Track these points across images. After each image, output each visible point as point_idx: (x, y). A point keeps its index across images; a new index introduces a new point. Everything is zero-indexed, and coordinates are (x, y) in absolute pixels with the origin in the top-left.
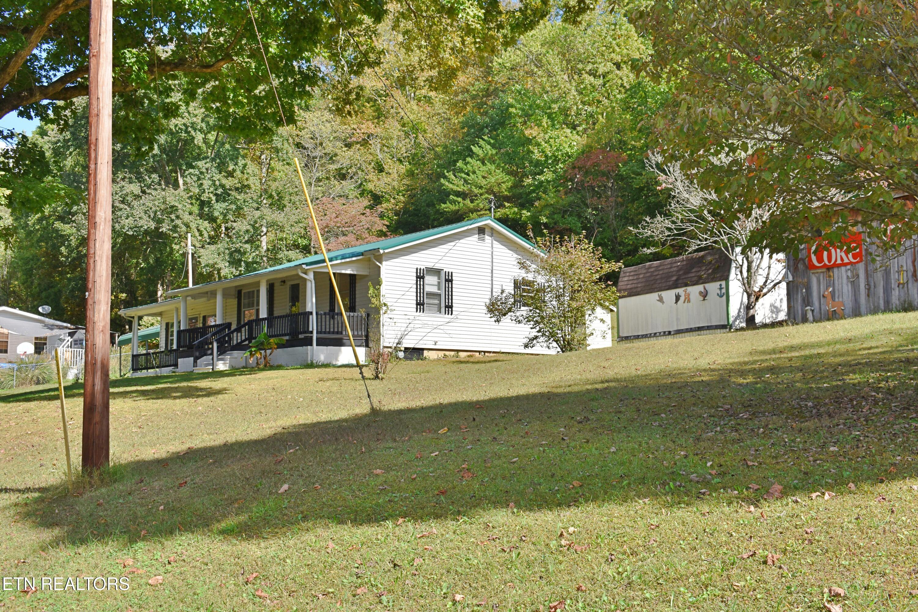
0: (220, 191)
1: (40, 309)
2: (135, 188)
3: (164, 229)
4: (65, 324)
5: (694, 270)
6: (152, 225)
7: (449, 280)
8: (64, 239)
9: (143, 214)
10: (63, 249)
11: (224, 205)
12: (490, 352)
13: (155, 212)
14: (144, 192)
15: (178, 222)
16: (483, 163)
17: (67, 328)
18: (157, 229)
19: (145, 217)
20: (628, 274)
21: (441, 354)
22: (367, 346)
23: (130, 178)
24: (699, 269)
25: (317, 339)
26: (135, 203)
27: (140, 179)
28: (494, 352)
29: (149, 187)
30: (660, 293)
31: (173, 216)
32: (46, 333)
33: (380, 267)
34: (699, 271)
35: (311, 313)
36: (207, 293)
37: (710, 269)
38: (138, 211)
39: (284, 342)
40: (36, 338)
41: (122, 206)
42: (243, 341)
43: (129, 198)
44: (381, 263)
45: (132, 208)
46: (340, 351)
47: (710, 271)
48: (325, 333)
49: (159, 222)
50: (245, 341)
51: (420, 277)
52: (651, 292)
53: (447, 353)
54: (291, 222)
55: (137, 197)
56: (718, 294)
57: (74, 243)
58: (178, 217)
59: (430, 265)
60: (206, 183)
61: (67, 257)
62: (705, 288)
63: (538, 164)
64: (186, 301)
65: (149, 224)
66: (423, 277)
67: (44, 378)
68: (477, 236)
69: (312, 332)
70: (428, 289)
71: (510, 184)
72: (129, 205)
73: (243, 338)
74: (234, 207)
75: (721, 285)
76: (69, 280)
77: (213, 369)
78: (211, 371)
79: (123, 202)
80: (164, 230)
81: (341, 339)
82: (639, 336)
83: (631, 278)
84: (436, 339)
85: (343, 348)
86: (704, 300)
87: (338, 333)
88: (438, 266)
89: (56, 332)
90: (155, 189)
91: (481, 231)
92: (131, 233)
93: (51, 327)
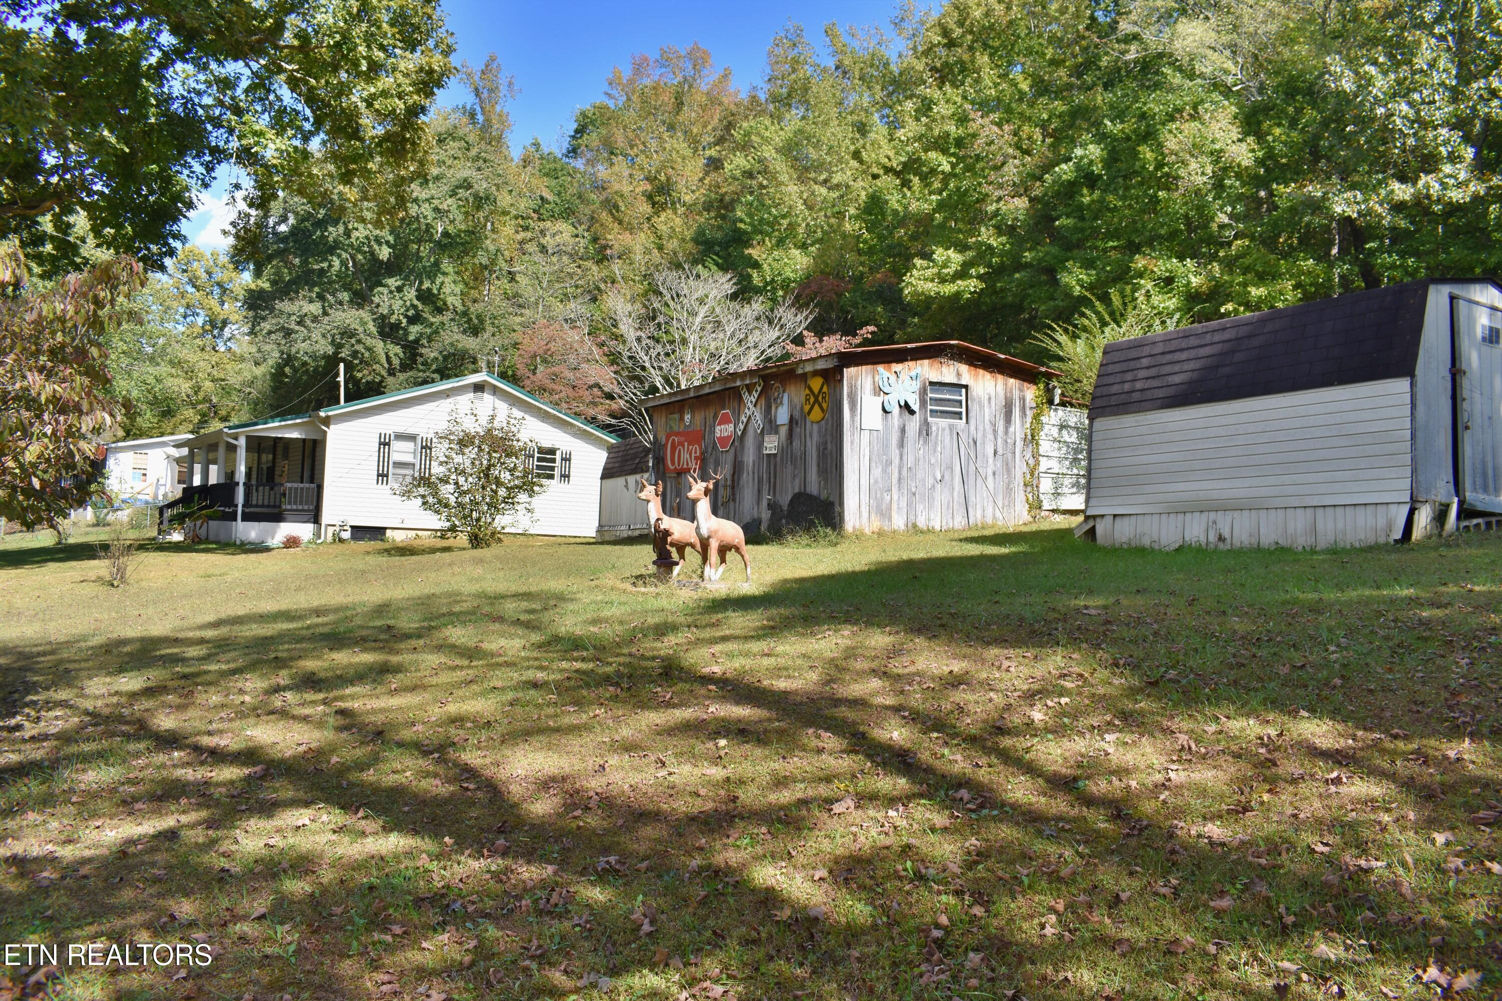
7: (427, 447)
15: (359, 347)
21: (413, 533)
22: (316, 522)
25: (243, 513)
33: (326, 432)
38: (316, 335)
41: (299, 327)
43: (307, 320)
44: (327, 427)
46: (276, 527)
48: (255, 506)
51: (384, 444)
53: (420, 533)
55: (316, 318)
58: (359, 341)
59: (401, 430)
65: (324, 348)
66: (388, 444)
68: (472, 394)
69: (236, 505)
70: (396, 457)
72: (305, 327)
81: (280, 514)
84: (404, 517)
85: (280, 524)
87: (274, 506)
88: (411, 431)
91: (479, 388)
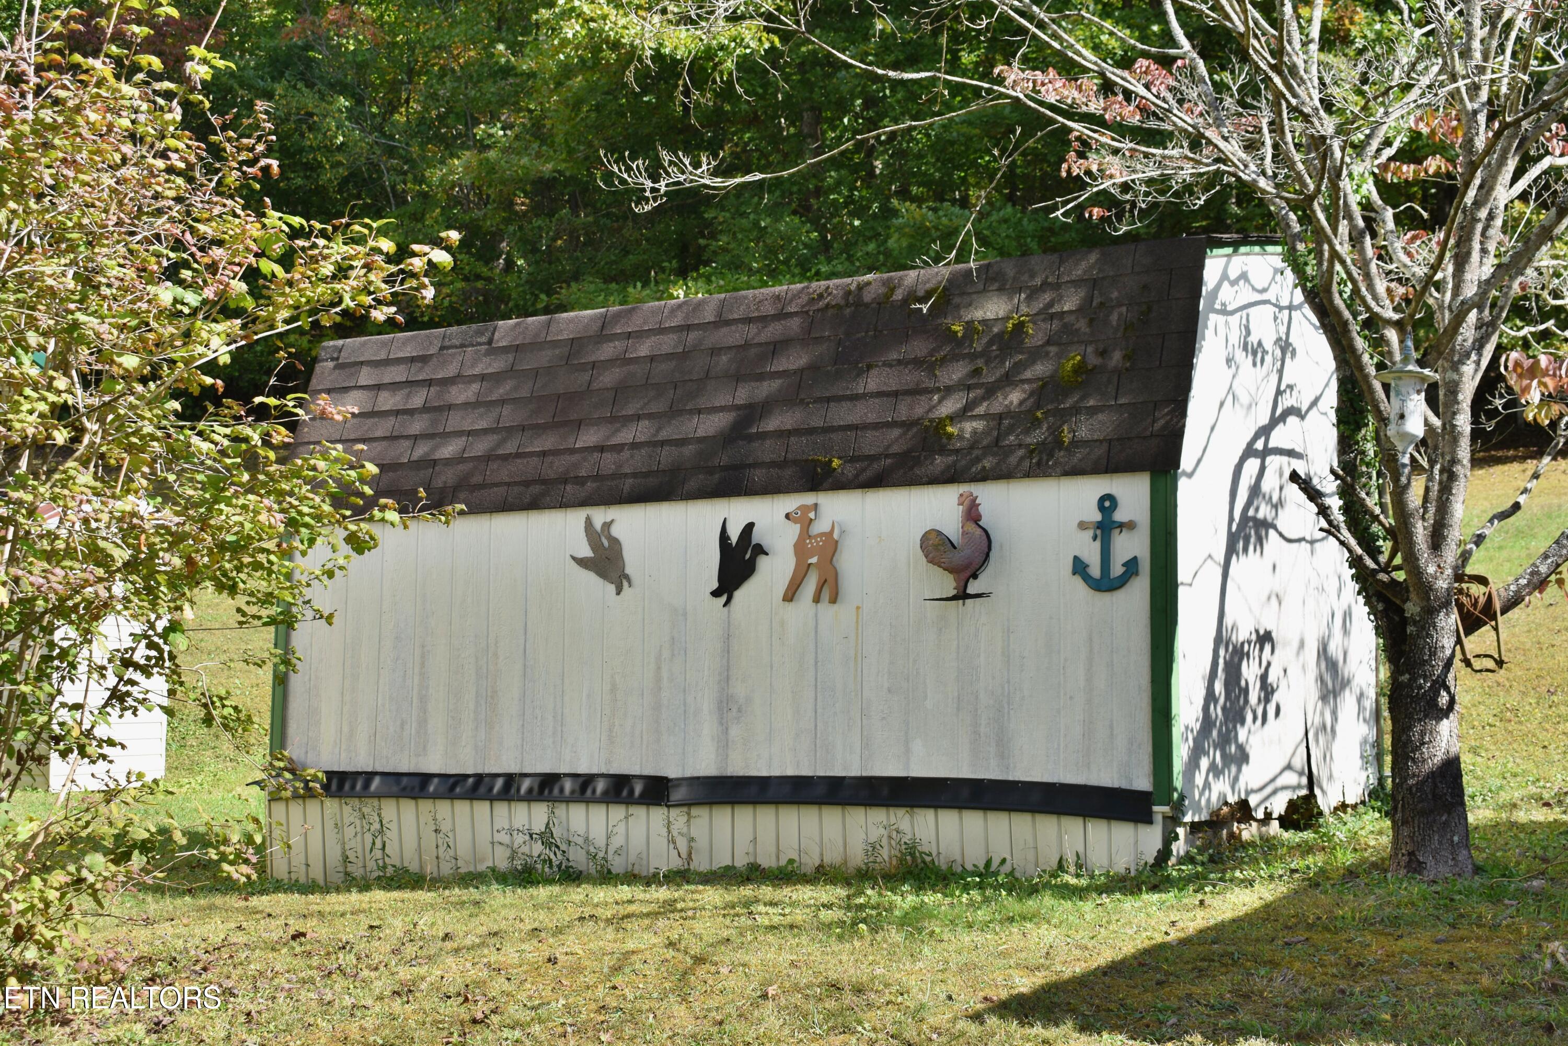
5: (873, 382)
20: (366, 377)
24: (910, 378)
30: (599, 516)
34: (916, 392)
37: (1008, 381)
47: (1015, 397)
52: (534, 505)
56: (1079, 567)
62: (972, 514)
75: (1107, 504)
82: (425, 778)
83: (387, 401)
86: (962, 595)
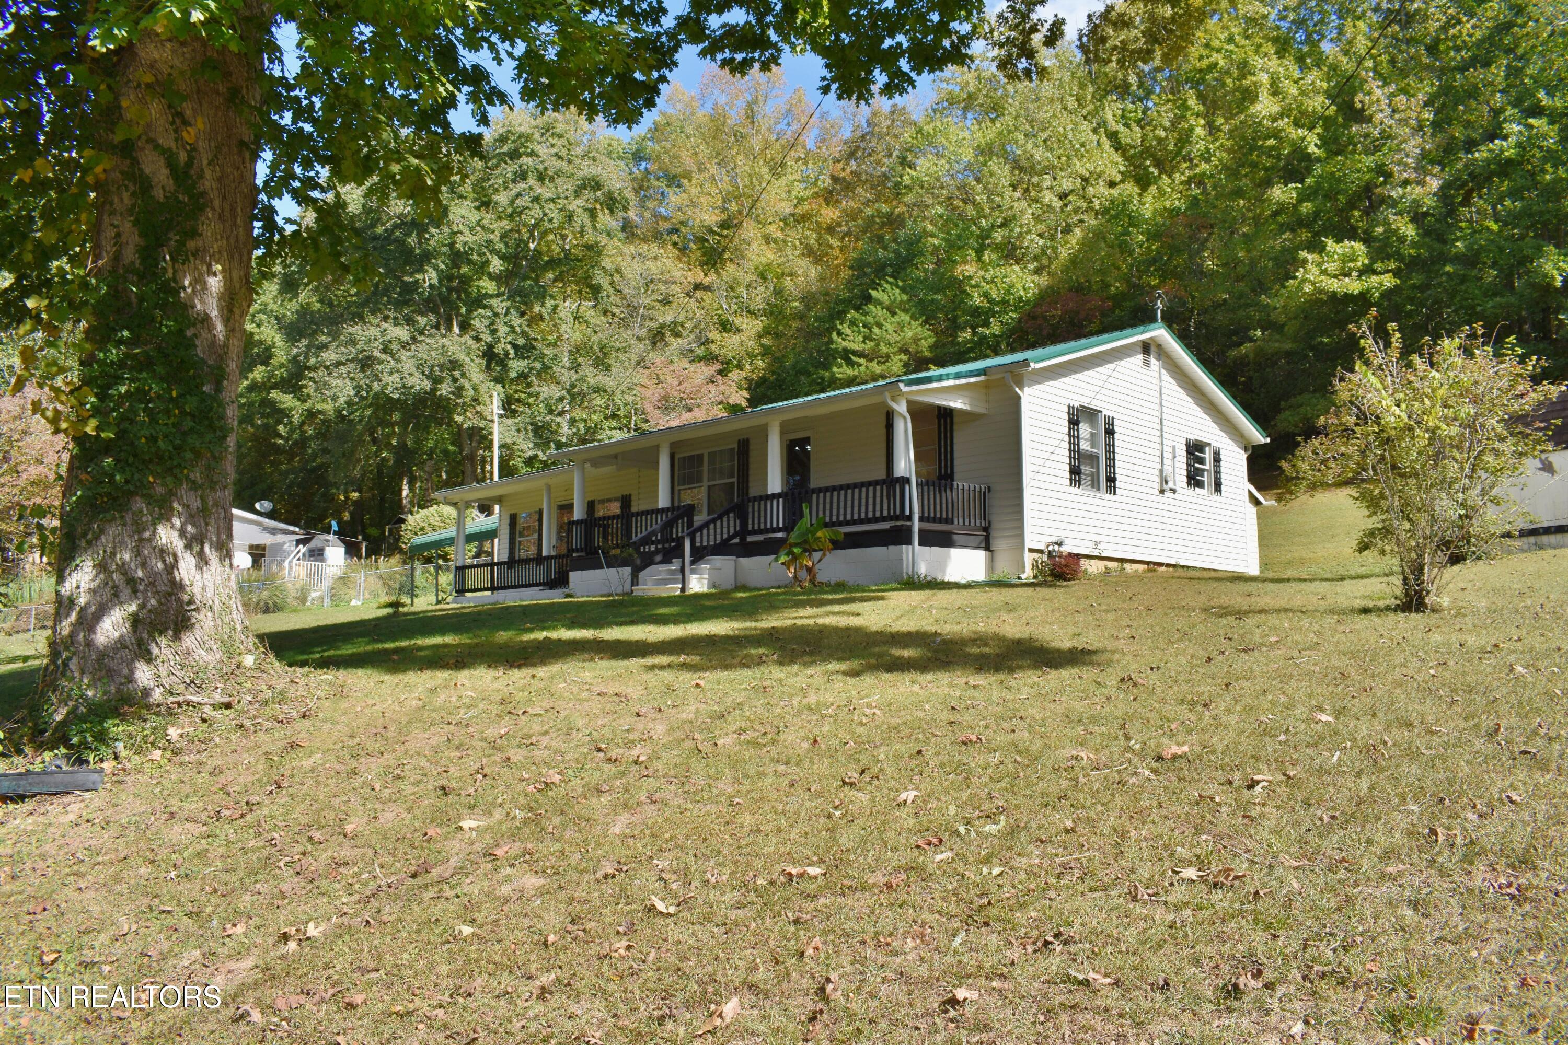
0: (521, 341)
1: (257, 506)
2: (402, 333)
3: (445, 389)
4: (291, 528)
6: (427, 385)
7: (1110, 432)
8: (281, 414)
9: (413, 370)
10: (281, 429)
11: (525, 363)
12: (1161, 564)
13: (433, 366)
14: (414, 338)
15: (464, 383)
16: (893, 314)
17: (293, 533)
18: (434, 390)
19: (418, 374)
21: (1102, 565)
22: (987, 548)
23: (396, 318)
25: (920, 531)
26: (404, 354)
27: (409, 321)
28: (1168, 565)
29: (421, 333)
31: (457, 374)
32: (266, 539)
33: (1019, 398)
35: (907, 480)
36: (616, 456)
39: (841, 538)
40: (251, 547)
41: (384, 357)
42: (731, 537)
43: (394, 347)
44: (1021, 389)
45: (398, 361)
46: (949, 556)
48: (934, 520)
49: (437, 381)
50: (733, 537)
51: (1073, 422)
53: (1110, 564)
54: (624, 387)
55: (405, 346)
57: (296, 420)
58: (463, 376)
59: (1085, 402)
60: (502, 330)
61: (286, 440)
63: (976, 312)
64: (583, 469)
65: (420, 383)
66: (1077, 423)
67: (275, 604)
68: (1141, 356)
69: (910, 518)
70: (1084, 445)
71: (931, 341)
72: (392, 355)
73: (732, 531)
74: (538, 365)
76: (287, 472)
77: (683, 590)
78: (678, 592)
79: (385, 351)
80: (444, 392)
81: (950, 533)
84: (1098, 538)
85: (954, 551)
87: (946, 521)
88: (1095, 405)
89: (280, 538)
90: (431, 336)
91: (1146, 348)
92: (396, 396)
93: (273, 531)
